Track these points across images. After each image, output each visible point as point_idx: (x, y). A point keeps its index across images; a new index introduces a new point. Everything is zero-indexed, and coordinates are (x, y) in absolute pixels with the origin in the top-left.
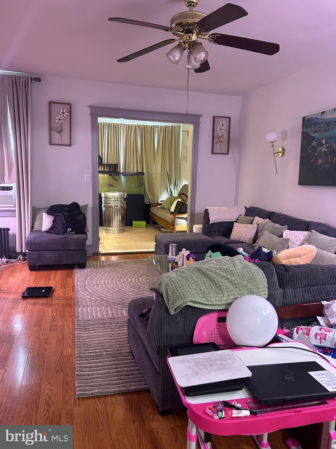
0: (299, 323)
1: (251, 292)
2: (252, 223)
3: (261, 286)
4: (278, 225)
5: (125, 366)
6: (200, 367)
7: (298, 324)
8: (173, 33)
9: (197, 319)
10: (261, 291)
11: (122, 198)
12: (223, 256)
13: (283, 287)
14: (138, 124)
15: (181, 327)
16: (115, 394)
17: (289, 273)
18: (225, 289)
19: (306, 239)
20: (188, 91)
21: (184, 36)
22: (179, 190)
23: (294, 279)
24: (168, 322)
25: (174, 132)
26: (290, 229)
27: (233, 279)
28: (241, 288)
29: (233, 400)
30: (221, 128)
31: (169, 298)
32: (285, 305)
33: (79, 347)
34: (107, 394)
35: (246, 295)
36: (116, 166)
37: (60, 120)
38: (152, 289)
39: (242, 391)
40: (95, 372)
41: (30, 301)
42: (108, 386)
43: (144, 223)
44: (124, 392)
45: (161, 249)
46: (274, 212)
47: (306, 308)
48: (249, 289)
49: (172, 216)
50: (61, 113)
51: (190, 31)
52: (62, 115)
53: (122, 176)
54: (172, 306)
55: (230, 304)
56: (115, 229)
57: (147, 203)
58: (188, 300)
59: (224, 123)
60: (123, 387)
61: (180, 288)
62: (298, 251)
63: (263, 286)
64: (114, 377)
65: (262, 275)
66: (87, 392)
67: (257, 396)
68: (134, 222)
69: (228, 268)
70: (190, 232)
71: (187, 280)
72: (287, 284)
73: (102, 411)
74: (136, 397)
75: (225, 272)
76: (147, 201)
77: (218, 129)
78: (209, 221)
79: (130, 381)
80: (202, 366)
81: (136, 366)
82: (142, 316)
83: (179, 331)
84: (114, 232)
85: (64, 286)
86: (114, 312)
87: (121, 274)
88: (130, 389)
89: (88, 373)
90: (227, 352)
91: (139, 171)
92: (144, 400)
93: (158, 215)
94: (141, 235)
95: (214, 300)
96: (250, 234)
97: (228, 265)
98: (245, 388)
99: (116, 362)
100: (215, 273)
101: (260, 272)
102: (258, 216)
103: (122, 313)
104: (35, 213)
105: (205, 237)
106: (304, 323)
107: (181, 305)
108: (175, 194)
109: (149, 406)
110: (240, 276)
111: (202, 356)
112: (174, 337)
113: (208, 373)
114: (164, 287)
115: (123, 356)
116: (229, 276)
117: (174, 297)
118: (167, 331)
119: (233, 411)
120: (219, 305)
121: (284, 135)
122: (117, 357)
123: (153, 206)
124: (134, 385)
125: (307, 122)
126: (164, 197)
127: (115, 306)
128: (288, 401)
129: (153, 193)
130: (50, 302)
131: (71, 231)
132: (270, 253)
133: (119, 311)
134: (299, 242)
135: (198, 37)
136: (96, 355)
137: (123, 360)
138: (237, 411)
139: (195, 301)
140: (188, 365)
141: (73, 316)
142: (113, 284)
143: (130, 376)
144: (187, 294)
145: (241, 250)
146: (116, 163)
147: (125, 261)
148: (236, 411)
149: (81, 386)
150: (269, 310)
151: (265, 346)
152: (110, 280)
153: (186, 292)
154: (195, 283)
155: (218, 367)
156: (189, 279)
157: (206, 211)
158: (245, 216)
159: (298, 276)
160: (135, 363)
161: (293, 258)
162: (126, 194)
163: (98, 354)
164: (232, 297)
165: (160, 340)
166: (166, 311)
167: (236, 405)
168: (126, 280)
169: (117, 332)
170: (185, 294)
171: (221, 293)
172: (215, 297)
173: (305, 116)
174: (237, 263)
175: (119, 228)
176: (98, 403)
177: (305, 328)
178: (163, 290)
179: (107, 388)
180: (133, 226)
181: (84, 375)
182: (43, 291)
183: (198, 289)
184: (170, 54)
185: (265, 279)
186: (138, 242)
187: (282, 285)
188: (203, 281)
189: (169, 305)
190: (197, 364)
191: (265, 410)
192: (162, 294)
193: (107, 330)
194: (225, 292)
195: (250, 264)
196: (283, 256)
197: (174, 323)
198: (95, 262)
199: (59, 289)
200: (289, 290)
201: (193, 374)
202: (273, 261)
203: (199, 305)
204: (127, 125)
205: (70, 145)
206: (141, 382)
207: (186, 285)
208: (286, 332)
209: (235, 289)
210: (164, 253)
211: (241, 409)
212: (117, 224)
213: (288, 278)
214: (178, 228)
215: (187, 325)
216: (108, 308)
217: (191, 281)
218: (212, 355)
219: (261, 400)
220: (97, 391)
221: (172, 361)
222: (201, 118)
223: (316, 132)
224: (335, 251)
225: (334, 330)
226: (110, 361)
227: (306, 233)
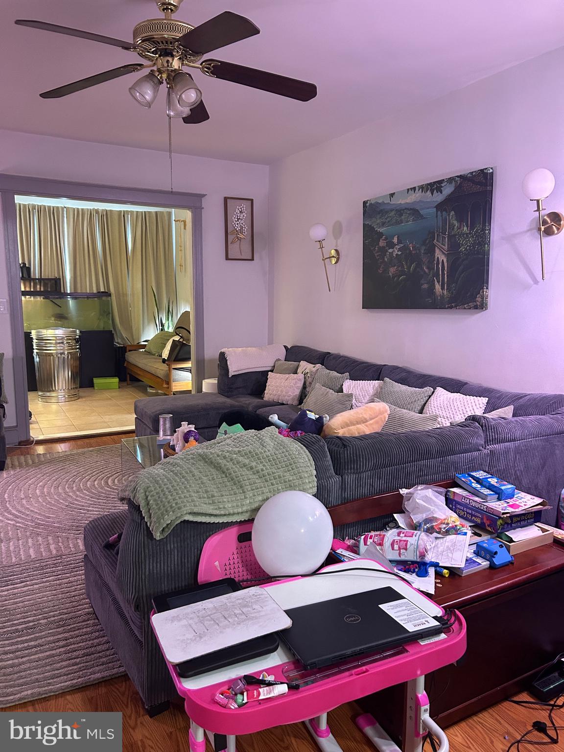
0: (367, 527)
1: (291, 486)
2: (296, 372)
3: (306, 475)
4: (335, 374)
5: (84, 639)
6: (207, 623)
7: (367, 530)
8: (138, 53)
9: (202, 541)
10: (306, 483)
11: (71, 338)
12: (246, 430)
13: (341, 472)
14: (96, 208)
15: (176, 558)
16: (64, 692)
17: (347, 450)
18: (248, 485)
19: (377, 392)
20: (170, 152)
21: (159, 59)
22: (176, 321)
23: (357, 458)
24: (151, 553)
25: (160, 223)
26: (353, 378)
27: (260, 467)
28: (274, 482)
29: (261, 672)
30: (239, 217)
31: (151, 512)
32: (346, 501)
34: (49, 694)
35: (283, 491)
36: (58, 281)
38: (122, 499)
39: (277, 653)
40: (24, 659)
42: (51, 681)
43: (116, 380)
44: (81, 686)
45: (147, 425)
46: (329, 353)
47: (378, 503)
48: (286, 482)
49: (164, 367)
51: (168, 53)
53: (69, 299)
54: (157, 525)
55: (257, 510)
56: (61, 395)
57: (119, 346)
58: (185, 512)
59: (242, 209)
60: (80, 677)
61: (170, 492)
62: (362, 414)
63: (309, 474)
64: (61, 662)
65: (307, 456)
67: (299, 657)
68: (96, 381)
69: (252, 451)
70: (197, 393)
71: (183, 477)
72: (346, 467)
74: (103, 692)
75: (248, 458)
76: (119, 341)
77: (233, 218)
78: (228, 372)
79: (93, 664)
80: (210, 621)
81: (104, 637)
82: (110, 546)
83: (172, 565)
84: (58, 399)
86: (60, 544)
87: (73, 475)
88: (92, 679)
89: (11, 662)
90: (253, 590)
91: (102, 290)
92: (119, 694)
93: (140, 365)
94: (109, 402)
95: (229, 507)
96: (294, 390)
97: (252, 444)
98: (281, 646)
99: (66, 635)
100: (231, 460)
101: (303, 452)
102: (305, 361)
103: (76, 546)
105: (222, 399)
106: (375, 526)
107: (173, 521)
108: (170, 328)
109: (128, 703)
110: (271, 461)
111: (210, 604)
112: (164, 577)
113: (221, 632)
114: (142, 493)
115: (80, 621)
116: (254, 464)
117: (159, 509)
118: (151, 567)
119: (261, 690)
120: (238, 513)
121: (338, 230)
122: (68, 626)
123: (130, 351)
124: (99, 670)
125: (371, 210)
126: (149, 334)
127: (64, 534)
128: (348, 657)
129: (129, 327)
132: (320, 420)
133: (70, 542)
134: (367, 398)
135: (183, 64)
136: (27, 628)
137: (79, 629)
138: (267, 688)
139: (196, 512)
140: (187, 623)
142: (59, 495)
143: (93, 656)
144: (182, 502)
145: (274, 418)
146: (56, 276)
147: (80, 450)
148: (265, 689)
150: (318, 514)
151: (315, 573)
152: (52, 488)
153: (180, 498)
154: (197, 480)
155: (236, 619)
156: (186, 475)
157: (223, 357)
158: (285, 361)
159: (362, 452)
160: (101, 631)
161: (354, 425)
162: (78, 332)
163: (31, 624)
164: (260, 498)
165: (139, 586)
166: (148, 536)
167: (265, 679)
168: (83, 485)
169: (68, 579)
170: (179, 501)
171: (241, 493)
172: (232, 501)
173: (366, 199)
174: (267, 440)
175: (69, 393)
177: (377, 535)
178: (140, 499)
179: (49, 684)
180: (96, 388)
181: (5, 667)
183: (201, 491)
184: (135, 89)
185: (311, 463)
186: (106, 415)
187: (338, 469)
188: (211, 475)
189: (152, 524)
190: (202, 619)
191: (313, 677)
192: (140, 506)
193: (48, 579)
194: (247, 490)
195: (287, 440)
196: (339, 423)
197: (162, 553)
198: (22, 458)
200: (349, 477)
201: (194, 638)
202: (324, 431)
203: (204, 517)
204: (74, 209)
206: (113, 664)
207: (180, 486)
208: (349, 544)
209: (264, 485)
210: (152, 432)
211: (273, 684)
212: (64, 385)
213: (347, 458)
214: (176, 387)
215: (186, 553)
216: (50, 538)
217: (189, 478)
218: (227, 599)
219: (305, 664)
220: (29, 693)
221: (158, 620)
222: (203, 200)
223: (383, 224)
224: (419, 408)
225: (419, 532)
226: (53, 635)
227: (376, 383)
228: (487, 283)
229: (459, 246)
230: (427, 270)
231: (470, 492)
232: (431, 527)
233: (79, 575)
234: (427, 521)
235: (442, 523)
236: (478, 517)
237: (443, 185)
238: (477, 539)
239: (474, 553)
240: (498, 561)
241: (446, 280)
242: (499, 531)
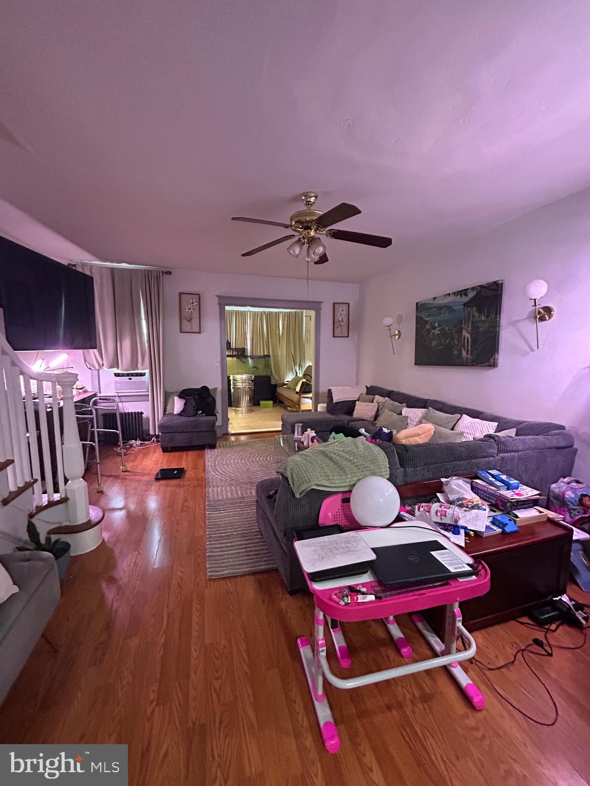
0: (420, 500)
1: (374, 473)
2: (372, 402)
3: (383, 467)
4: (397, 403)
5: (255, 546)
6: (326, 550)
7: (419, 502)
8: (292, 229)
9: (321, 501)
10: (383, 472)
11: (250, 379)
12: (346, 437)
13: (404, 466)
14: (264, 311)
15: (307, 509)
16: (245, 574)
17: (408, 453)
18: (348, 471)
19: (424, 417)
20: (308, 279)
21: (303, 232)
22: (304, 370)
23: (414, 458)
24: (294, 504)
25: (297, 318)
26: (408, 407)
27: (356, 460)
28: (364, 470)
29: (358, 585)
30: (341, 314)
31: (294, 482)
32: (406, 484)
33: (209, 528)
34: (237, 574)
35: (369, 476)
36: (244, 350)
37: (189, 309)
38: (278, 472)
39: (367, 574)
40: (225, 553)
41: (163, 482)
42: (238, 567)
43: (272, 402)
44: (253, 572)
45: (288, 429)
46: (393, 391)
47: (427, 486)
48: (371, 470)
49: (297, 396)
50: (190, 303)
51: (309, 228)
52: (192, 305)
53: (249, 359)
54: (298, 489)
55: (354, 485)
56: (244, 410)
57: (273, 384)
58: (313, 484)
59: (343, 309)
60: (253, 567)
61: (304, 471)
62: (417, 430)
64: (244, 557)
65: (384, 455)
66: (218, 573)
67: (381, 579)
68: (261, 402)
69: (351, 450)
70: (315, 411)
71: (312, 463)
72: (408, 463)
73: (232, 591)
74: (265, 577)
75: (348, 454)
76: (274, 381)
77: (338, 314)
78: (333, 400)
79: (260, 560)
81: (265, 546)
82: (270, 497)
83: (305, 513)
84: (242, 412)
85: (195, 467)
86: (243, 491)
87: (249, 453)
88: (259, 569)
89: (218, 553)
90: (352, 533)
91: (266, 354)
92: (273, 579)
93: (284, 395)
94: (268, 414)
95: (338, 483)
96: (372, 412)
97: (350, 446)
98: (370, 571)
99: (246, 542)
100: (339, 455)
101: (381, 453)
102: (378, 395)
103: (251, 493)
104: (167, 397)
105: (329, 416)
106: (425, 500)
107: (306, 489)
108: (300, 375)
109: (278, 585)
110: (362, 457)
111: (328, 539)
112: (300, 519)
113: (334, 557)
114: (290, 471)
115: (253, 535)
116: (352, 458)
117: (299, 481)
118: (293, 513)
119: (359, 596)
120: (342, 487)
121: (400, 319)
122: (247, 537)
123: (279, 387)
124: (263, 564)
125: (420, 307)
126: (289, 378)
127: (245, 486)
129: (279, 374)
130: (182, 483)
131: (201, 414)
132: (391, 433)
133: (248, 490)
134: (417, 421)
135: (316, 233)
136: (226, 536)
137: (253, 540)
138: (362, 596)
139: (319, 484)
140: (314, 549)
141: (204, 497)
142: (243, 464)
143: (260, 556)
144: (312, 478)
145: (363, 431)
146: (243, 347)
147: (253, 440)
149: (212, 567)
150: (390, 490)
151: (388, 526)
152: (239, 460)
153: (310, 475)
154: (319, 466)
155: (343, 550)
157: (330, 390)
158: (366, 395)
159: (418, 455)
160: (264, 542)
161: (412, 437)
162: (253, 376)
163: (229, 534)
164: (356, 479)
165: (287, 522)
166: (292, 495)
167: (361, 590)
168: (254, 460)
169: (247, 511)
170: (310, 477)
171: (344, 475)
172: (339, 479)
173: (418, 301)
174: (359, 444)
175: (248, 408)
176: (229, 583)
177: (426, 506)
178: (289, 474)
179: (238, 569)
180: (261, 406)
181: (215, 556)
182: (176, 472)
183: (322, 472)
184: (290, 249)
185: (386, 459)
187: (403, 464)
188: (327, 463)
189: (295, 489)
190: (323, 548)
191: (390, 593)
192: (288, 478)
193: (237, 510)
194: (348, 473)
195: (371, 445)
196: (403, 436)
197: (300, 506)
198: (224, 443)
199: (191, 469)
200: (409, 469)
201: (319, 559)
202: (394, 441)
203: (323, 487)
204: (253, 312)
205: (200, 333)
206: (270, 562)
207: (310, 469)
208: (408, 509)
209: (358, 471)
210: (291, 433)
211: (366, 594)
212: (245, 404)
213: (408, 458)
214: (303, 407)
215: (313, 507)
216: (238, 487)
217: (315, 464)
219: (386, 584)
220: (227, 572)
221: (298, 545)
222: (322, 304)
223: (429, 316)
224: (451, 427)
225: (454, 506)
226: (240, 541)
227: (424, 410)
228: (498, 351)
229: (478, 328)
230: (457, 343)
231: (487, 483)
232: (461, 504)
233: (254, 509)
234: (459, 500)
235: (469, 502)
236: (493, 499)
237: (468, 291)
238: (493, 514)
239: (491, 522)
240: (507, 529)
241: (469, 348)
242: (509, 510)
